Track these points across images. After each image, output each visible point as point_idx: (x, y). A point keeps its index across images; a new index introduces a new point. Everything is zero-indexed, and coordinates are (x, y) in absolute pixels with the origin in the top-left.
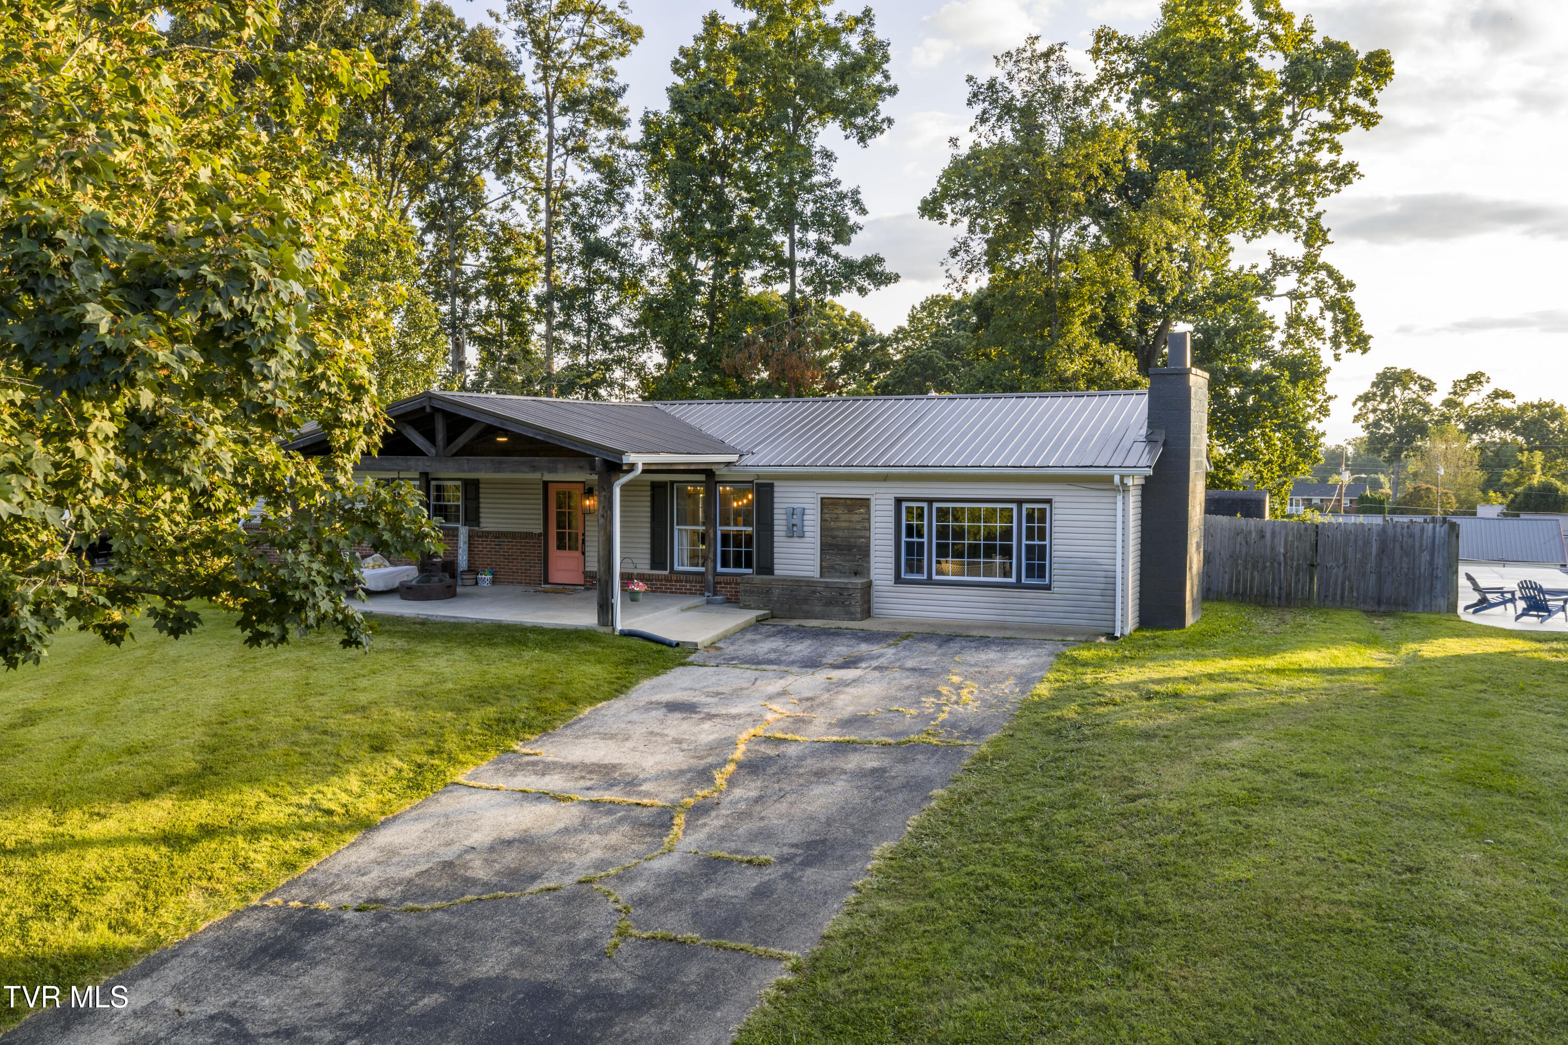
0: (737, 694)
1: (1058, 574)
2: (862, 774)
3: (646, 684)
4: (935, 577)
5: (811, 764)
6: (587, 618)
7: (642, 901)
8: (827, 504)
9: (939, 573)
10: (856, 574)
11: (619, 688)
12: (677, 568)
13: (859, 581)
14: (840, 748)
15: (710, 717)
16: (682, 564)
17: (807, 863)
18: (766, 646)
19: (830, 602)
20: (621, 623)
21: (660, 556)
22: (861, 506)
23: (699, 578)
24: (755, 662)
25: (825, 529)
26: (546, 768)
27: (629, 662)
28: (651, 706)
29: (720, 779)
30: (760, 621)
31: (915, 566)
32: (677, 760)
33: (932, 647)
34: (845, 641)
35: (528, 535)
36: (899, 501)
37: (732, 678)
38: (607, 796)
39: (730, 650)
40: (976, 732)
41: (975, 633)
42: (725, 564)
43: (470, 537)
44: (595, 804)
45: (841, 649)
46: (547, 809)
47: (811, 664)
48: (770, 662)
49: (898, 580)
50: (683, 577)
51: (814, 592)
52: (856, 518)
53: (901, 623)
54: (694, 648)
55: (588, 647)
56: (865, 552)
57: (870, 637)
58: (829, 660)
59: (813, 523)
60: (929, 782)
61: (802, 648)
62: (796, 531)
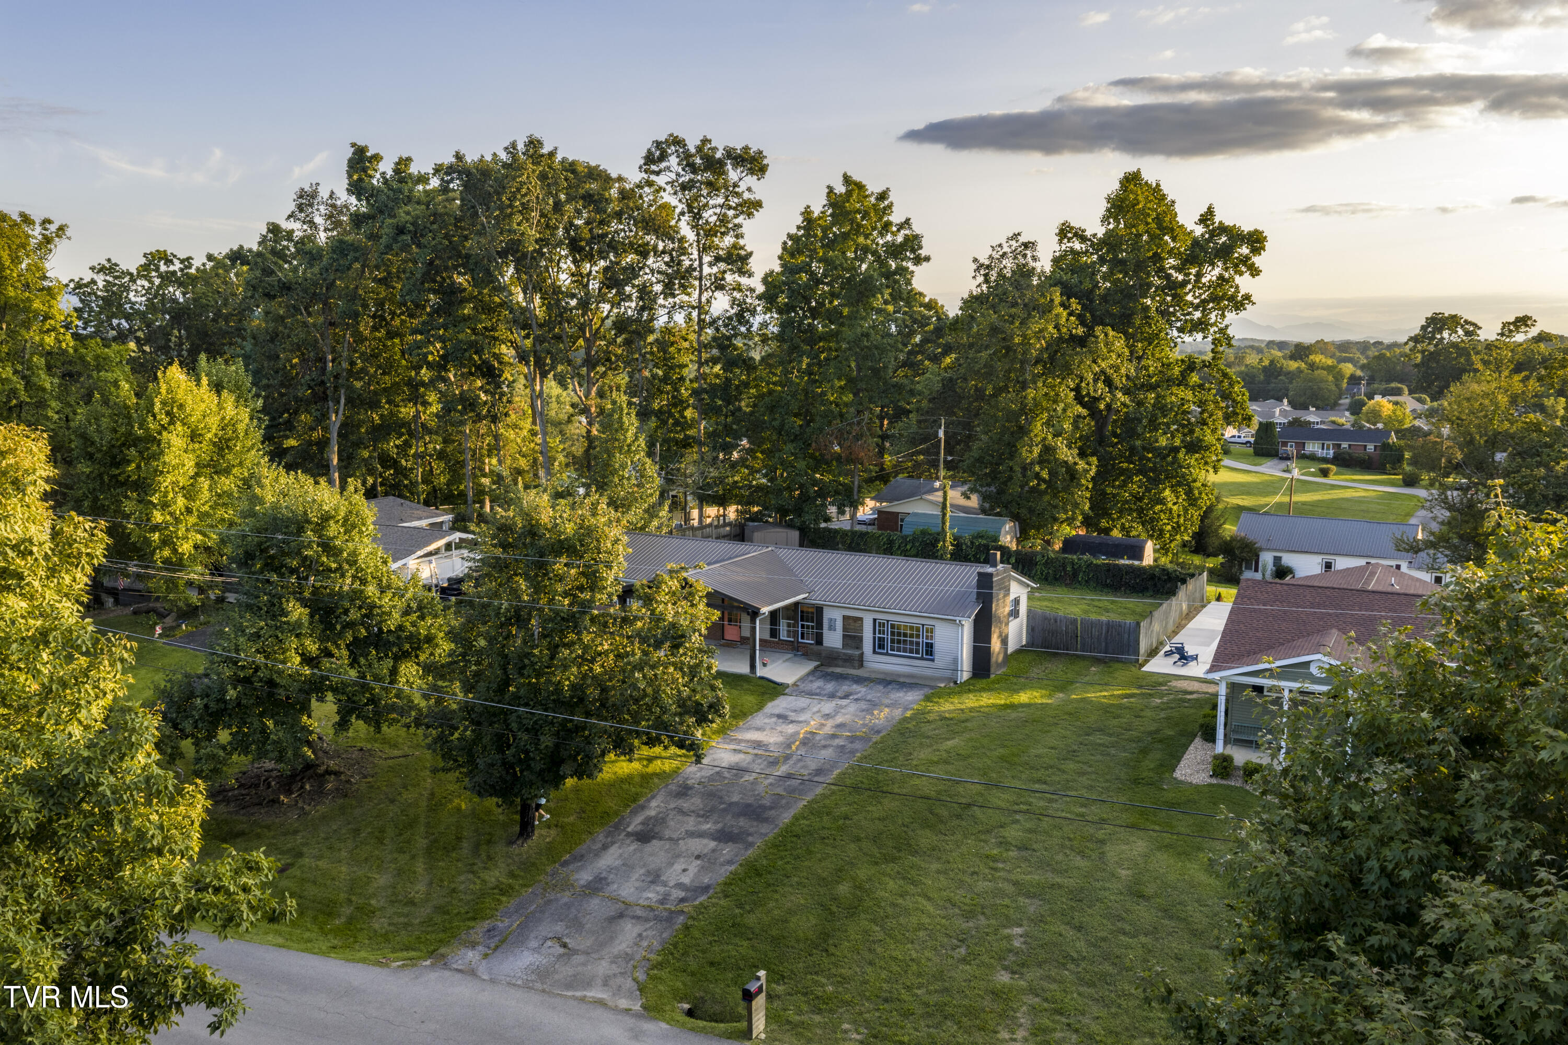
0: (803, 710)
1: (937, 656)
2: (838, 747)
3: (770, 705)
4: (889, 652)
5: (823, 742)
6: (744, 669)
7: (771, 784)
8: (845, 618)
9: (892, 650)
10: (856, 649)
11: (760, 707)
12: (781, 637)
13: (857, 653)
14: (834, 736)
15: (792, 722)
16: (783, 636)
17: (816, 775)
18: (817, 684)
19: (844, 661)
20: (760, 672)
21: (774, 633)
22: (859, 622)
23: (791, 644)
24: (811, 694)
25: (844, 629)
26: (740, 741)
27: (763, 694)
28: (772, 715)
29: (794, 747)
30: (816, 668)
31: (881, 646)
32: (780, 739)
33: (881, 687)
34: (848, 683)
36: (875, 620)
37: (802, 702)
38: (760, 752)
39: (802, 686)
40: (878, 732)
41: (902, 680)
42: (803, 638)
44: (756, 755)
45: (845, 687)
46: (742, 756)
47: (832, 696)
48: (817, 694)
49: (874, 652)
50: (783, 643)
51: (838, 655)
52: (857, 626)
53: (874, 672)
54: (787, 686)
55: (746, 686)
56: (860, 639)
57: (859, 680)
58: (839, 694)
59: (839, 624)
60: (857, 751)
61: (830, 687)
62: (832, 628)
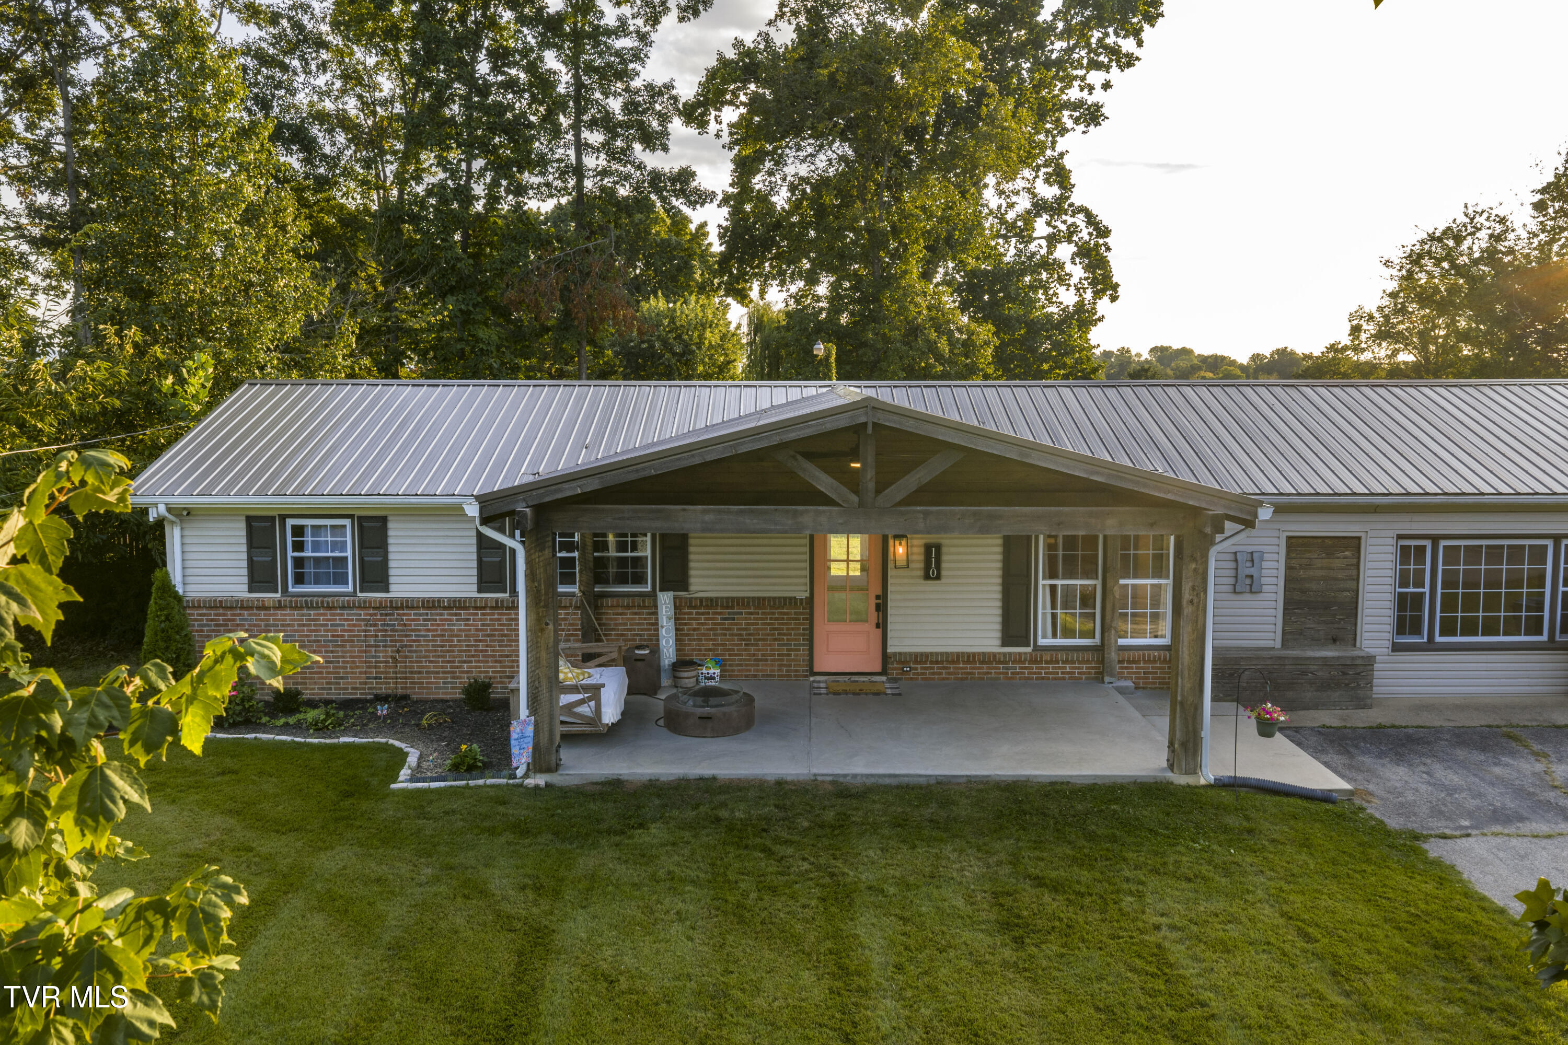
4: (1439, 639)
8: (1295, 545)
9: (1444, 633)
10: (1334, 640)
12: (1042, 642)
19: (1326, 685)
22: (1347, 548)
23: (1089, 655)
25: (1291, 581)
35: (791, 602)
36: (1405, 539)
43: (678, 606)
49: (1398, 645)
50: (1061, 656)
51: (1304, 673)
52: (1337, 563)
56: (1351, 610)
62: (1247, 584)
